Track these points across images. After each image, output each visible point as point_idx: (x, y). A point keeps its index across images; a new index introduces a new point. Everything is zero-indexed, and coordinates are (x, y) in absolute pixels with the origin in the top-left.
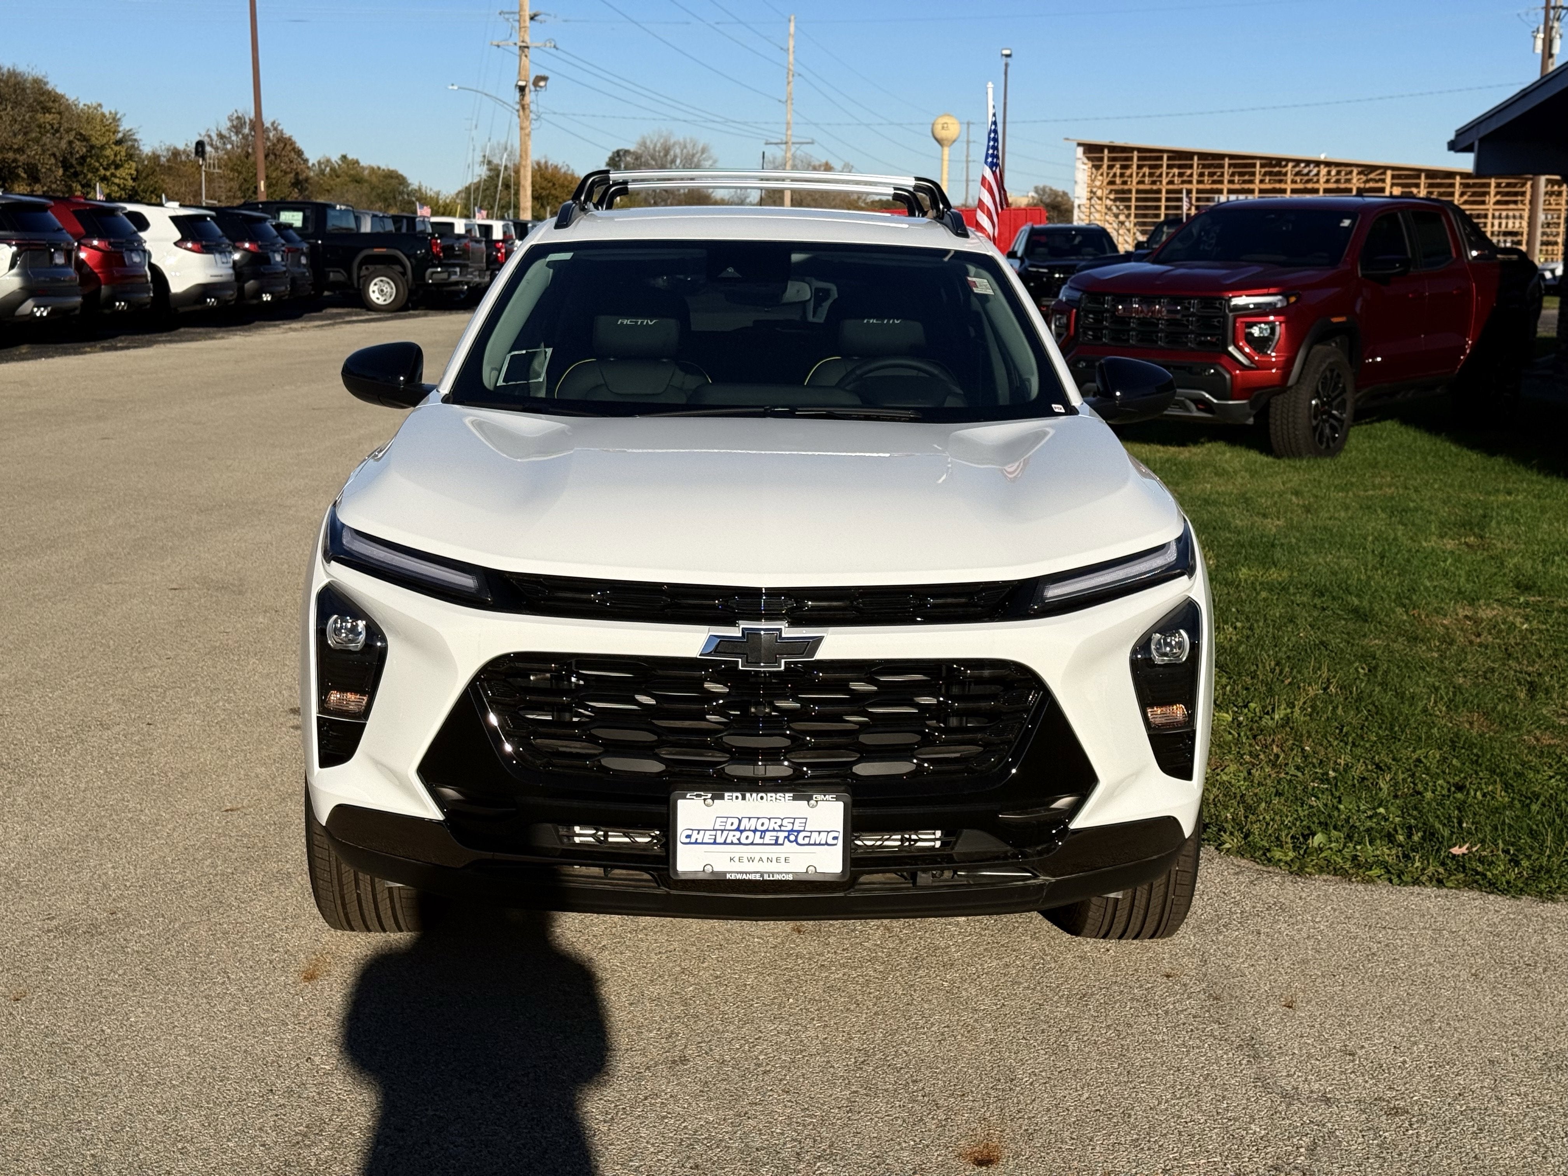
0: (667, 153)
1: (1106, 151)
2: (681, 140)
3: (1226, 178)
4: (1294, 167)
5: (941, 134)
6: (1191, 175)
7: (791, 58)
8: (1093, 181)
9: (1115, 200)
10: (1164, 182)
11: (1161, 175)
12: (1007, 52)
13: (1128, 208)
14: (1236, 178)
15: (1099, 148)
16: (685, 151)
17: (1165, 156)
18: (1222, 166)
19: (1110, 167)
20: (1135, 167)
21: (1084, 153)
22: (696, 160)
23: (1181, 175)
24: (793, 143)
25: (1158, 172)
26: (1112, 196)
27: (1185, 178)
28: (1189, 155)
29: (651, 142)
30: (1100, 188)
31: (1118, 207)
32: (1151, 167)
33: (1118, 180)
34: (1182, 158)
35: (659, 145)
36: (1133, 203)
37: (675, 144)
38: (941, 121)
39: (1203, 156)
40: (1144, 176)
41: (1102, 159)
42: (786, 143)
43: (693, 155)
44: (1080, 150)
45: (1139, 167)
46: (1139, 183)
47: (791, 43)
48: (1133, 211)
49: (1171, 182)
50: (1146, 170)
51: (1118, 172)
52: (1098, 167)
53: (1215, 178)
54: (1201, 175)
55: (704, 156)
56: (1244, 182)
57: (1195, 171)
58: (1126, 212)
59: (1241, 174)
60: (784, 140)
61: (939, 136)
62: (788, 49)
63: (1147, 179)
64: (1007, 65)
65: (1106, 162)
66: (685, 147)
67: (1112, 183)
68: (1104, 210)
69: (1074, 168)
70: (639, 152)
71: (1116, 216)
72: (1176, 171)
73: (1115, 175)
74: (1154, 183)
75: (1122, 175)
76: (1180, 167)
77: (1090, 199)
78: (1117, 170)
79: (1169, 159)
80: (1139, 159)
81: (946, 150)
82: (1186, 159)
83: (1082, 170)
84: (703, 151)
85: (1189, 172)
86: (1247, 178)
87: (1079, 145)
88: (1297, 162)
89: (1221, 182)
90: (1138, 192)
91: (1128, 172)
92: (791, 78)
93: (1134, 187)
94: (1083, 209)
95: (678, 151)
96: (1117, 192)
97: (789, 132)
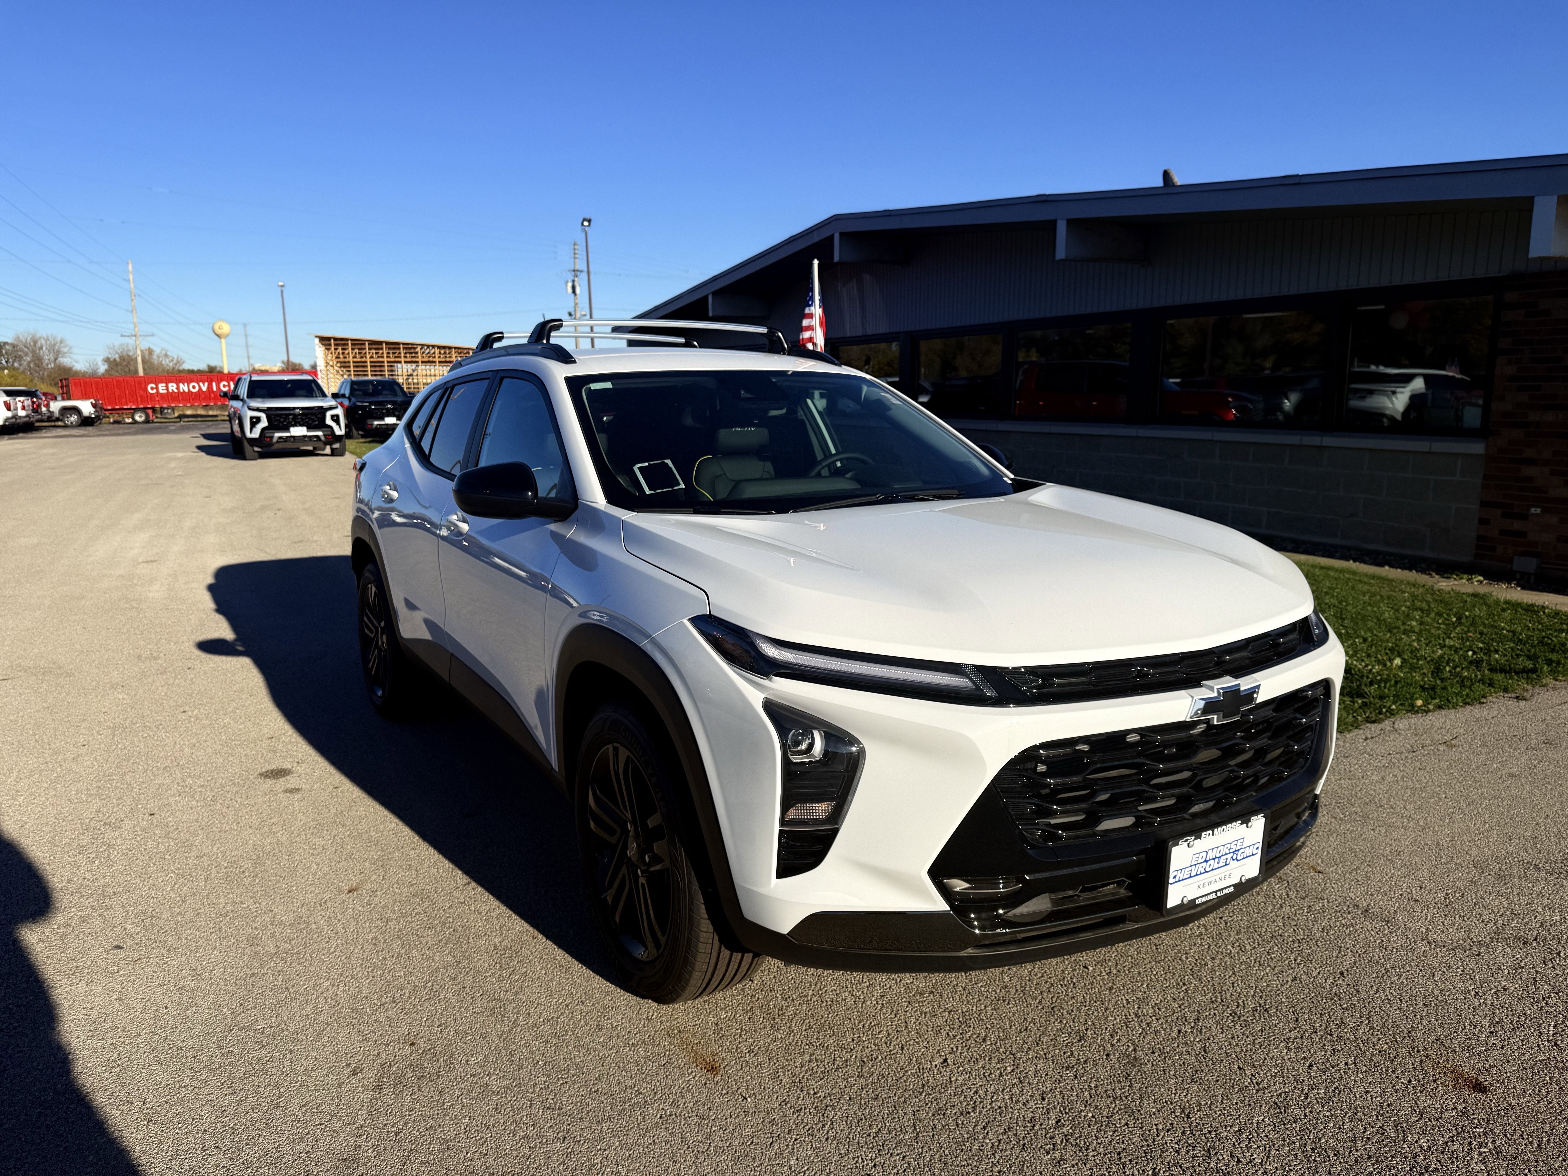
0: (35, 343)
1: (332, 341)
2: (45, 336)
3: (402, 355)
4: (421, 349)
5: (219, 331)
6: (383, 353)
7: (132, 285)
8: (327, 356)
9: (341, 367)
10: (368, 356)
11: (365, 353)
12: (281, 284)
13: (349, 371)
14: (408, 355)
15: (329, 339)
16: (48, 342)
17: (367, 343)
18: (399, 349)
19: (336, 349)
20: (350, 349)
21: (320, 341)
22: (57, 347)
23: (376, 353)
24: (140, 336)
25: (364, 352)
26: (339, 365)
27: (379, 355)
28: (380, 343)
29: (23, 336)
30: (331, 360)
31: (342, 371)
32: (359, 349)
33: (341, 356)
34: (376, 344)
35: (29, 339)
36: (352, 369)
37: (40, 338)
38: (220, 323)
39: (387, 343)
40: (356, 353)
41: (330, 345)
42: (135, 336)
43: (55, 345)
44: (317, 340)
45: (353, 349)
46: (353, 357)
47: (131, 277)
48: (352, 373)
49: (372, 357)
50: (357, 351)
51: (341, 352)
52: (328, 349)
53: (396, 355)
54: (388, 353)
55: (62, 345)
56: (412, 357)
57: (385, 351)
58: (348, 373)
59: (410, 353)
60: (134, 334)
61: (217, 333)
62: (129, 280)
63: (358, 356)
64: (282, 292)
65: (333, 347)
66: (48, 340)
67: (338, 358)
68: (335, 372)
69: (314, 350)
70: (15, 343)
71: (342, 376)
72: (374, 351)
73: (339, 353)
74: (362, 357)
75: (343, 353)
76: (375, 349)
77: (326, 366)
78: (340, 350)
79: (369, 344)
80: (352, 344)
81: (223, 341)
82: (378, 345)
83: (320, 351)
84: (61, 342)
85: (381, 352)
86: (413, 355)
87: (316, 337)
88: (423, 346)
89: (400, 357)
90: (371, 362)
91: (346, 352)
92: (133, 297)
93: (351, 359)
94: (323, 372)
95: (43, 342)
96: (341, 362)
97: (136, 329)
